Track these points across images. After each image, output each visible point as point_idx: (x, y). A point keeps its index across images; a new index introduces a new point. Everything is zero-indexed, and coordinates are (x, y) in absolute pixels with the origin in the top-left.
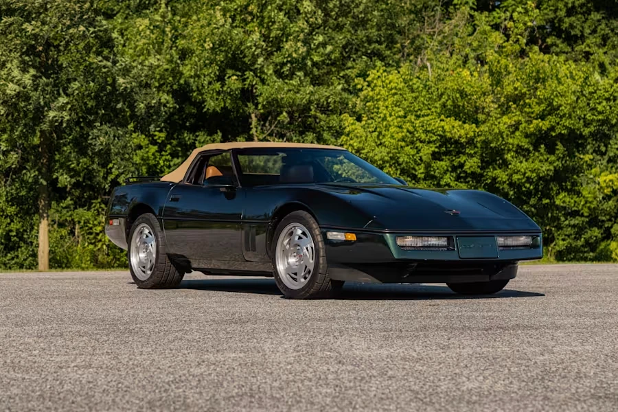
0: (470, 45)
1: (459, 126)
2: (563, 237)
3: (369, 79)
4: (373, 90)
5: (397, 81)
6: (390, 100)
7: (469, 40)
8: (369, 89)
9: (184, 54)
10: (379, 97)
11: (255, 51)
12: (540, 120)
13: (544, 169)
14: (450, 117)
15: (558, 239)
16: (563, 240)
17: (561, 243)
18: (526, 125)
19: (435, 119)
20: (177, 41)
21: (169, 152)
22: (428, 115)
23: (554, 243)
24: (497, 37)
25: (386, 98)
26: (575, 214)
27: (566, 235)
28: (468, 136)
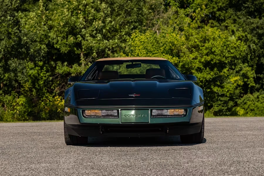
0: (176, 23)
1: (171, 58)
2: (217, 105)
3: (132, 37)
4: (134, 42)
5: (144, 39)
6: (141, 47)
7: (176, 21)
8: (132, 42)
9: (51, 28)
10: (136, 45)
11: (81, 26)
12: (206, 56)
13: (208, 77)
14: (167, 54)
15: (215, 106)
16: (217, 107)
17: (216, 108)
18: (200, 58)
19: (160, 55)
20: (48, 22)
21: (45, 70)
22: (157, 53)
23: (213, 108)
24: (188, 20)
25: (139, 46)
26: (223, 95)
27: (218, 104)
28: (175, 63)
